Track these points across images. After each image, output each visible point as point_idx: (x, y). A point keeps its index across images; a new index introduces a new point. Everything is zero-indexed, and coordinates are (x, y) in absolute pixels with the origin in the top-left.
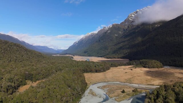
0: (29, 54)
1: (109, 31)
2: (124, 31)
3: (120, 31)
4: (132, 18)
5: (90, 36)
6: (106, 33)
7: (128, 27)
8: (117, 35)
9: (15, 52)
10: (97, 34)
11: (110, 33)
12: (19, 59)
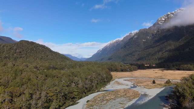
0: (54, 55)
1: (136, 36)
2: (153, 36)
3: (148, 36)
4: (161, 22)
5: (114, 43)
6: (132, 38)
7: (158, 31)
8: (145, 41)
9: (41, 52)
10: (122, 41)
11: (137, 38)
12: (44, 59)
